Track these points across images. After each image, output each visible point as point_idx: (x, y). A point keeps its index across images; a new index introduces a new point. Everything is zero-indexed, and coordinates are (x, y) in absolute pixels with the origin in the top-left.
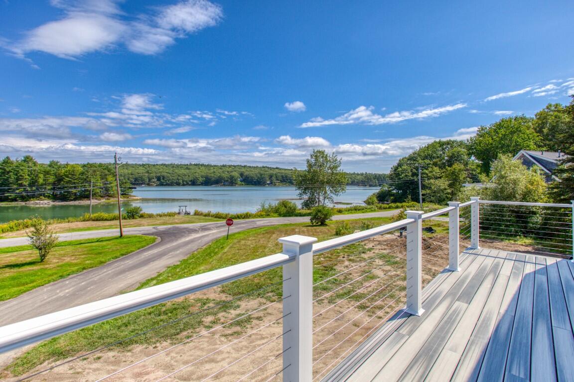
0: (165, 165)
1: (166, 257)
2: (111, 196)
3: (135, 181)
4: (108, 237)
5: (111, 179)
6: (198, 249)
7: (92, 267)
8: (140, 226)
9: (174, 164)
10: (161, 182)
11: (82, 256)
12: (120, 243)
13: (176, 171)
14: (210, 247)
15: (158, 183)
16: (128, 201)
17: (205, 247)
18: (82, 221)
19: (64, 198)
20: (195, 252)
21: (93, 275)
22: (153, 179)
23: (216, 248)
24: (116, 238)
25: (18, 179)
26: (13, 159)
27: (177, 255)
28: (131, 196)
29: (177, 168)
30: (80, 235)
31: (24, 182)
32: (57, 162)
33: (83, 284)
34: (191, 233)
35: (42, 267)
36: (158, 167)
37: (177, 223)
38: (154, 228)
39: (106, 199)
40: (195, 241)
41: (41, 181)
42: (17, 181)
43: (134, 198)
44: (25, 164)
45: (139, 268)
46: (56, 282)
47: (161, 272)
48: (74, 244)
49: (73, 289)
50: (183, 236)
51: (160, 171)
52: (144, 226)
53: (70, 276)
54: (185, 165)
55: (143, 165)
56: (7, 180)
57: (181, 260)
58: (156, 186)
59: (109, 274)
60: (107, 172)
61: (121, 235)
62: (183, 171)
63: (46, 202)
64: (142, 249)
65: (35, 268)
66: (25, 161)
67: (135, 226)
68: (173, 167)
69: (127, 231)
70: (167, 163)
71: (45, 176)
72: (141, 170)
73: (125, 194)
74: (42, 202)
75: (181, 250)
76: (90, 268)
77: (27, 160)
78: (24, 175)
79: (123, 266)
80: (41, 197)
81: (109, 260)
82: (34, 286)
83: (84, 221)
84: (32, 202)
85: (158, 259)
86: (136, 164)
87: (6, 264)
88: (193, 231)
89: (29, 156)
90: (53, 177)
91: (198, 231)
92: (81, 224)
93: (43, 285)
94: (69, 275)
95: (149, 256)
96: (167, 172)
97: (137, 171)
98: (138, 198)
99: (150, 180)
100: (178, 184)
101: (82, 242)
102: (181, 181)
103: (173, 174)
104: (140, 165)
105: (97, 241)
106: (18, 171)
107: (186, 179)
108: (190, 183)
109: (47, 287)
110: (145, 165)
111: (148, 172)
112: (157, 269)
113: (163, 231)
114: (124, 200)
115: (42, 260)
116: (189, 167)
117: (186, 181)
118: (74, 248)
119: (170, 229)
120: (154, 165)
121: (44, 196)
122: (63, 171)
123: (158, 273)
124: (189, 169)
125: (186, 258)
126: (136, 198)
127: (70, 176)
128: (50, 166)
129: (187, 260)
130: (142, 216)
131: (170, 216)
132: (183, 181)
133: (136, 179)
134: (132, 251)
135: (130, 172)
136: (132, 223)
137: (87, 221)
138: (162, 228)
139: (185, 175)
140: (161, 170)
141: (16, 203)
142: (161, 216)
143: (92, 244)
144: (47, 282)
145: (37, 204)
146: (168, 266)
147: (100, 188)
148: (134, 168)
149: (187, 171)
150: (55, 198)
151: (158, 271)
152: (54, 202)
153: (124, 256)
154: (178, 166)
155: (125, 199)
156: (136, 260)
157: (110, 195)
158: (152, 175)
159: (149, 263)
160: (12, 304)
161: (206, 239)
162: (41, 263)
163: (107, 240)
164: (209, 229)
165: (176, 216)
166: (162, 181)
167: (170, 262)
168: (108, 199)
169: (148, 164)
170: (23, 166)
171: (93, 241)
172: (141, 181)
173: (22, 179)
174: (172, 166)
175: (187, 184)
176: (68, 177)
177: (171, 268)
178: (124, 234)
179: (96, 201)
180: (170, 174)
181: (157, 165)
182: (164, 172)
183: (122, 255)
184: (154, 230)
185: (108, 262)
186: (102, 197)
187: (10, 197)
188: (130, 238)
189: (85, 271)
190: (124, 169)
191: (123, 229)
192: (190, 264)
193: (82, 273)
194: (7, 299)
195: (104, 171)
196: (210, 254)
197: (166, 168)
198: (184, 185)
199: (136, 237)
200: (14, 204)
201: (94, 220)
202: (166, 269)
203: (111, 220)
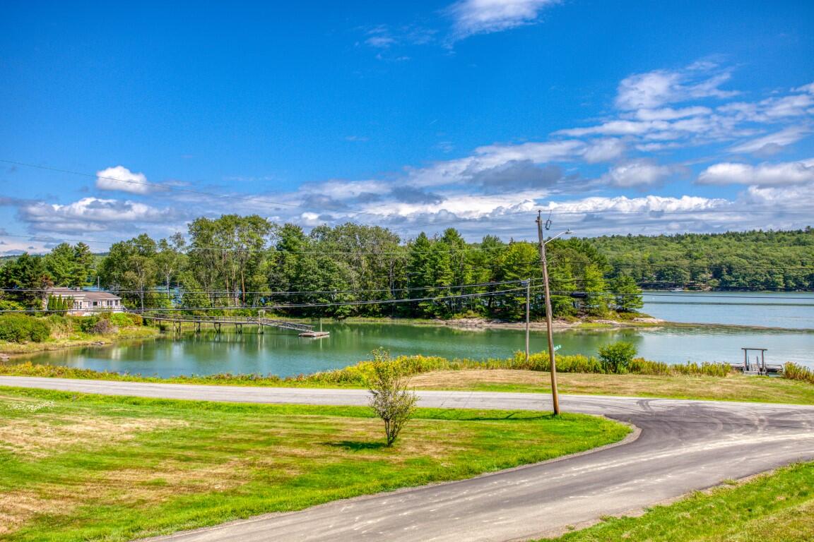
0: (734, 235)
1: (618, 488)
2: (593, 315)
3: (658, 279)
4: (530, 412)
5: (595, 273)
6: (721, 483)
7: (448, 479)
8: (615, 393)
9: (761, 232)
10: (723, 280)
11: (458, 449)
12: (547, 431)
13: (766, 250)
14: (765, 485)
15: (716, 282)
16: (632, 328)
17: (747, 480)
18: (510, 368)
19: (505, 316)
20: (709, 492)
21: (439, 497)
22: (704, 272)
23: (779, 492)
24: (545, 417)
25: (436, 276)
26: (430, 236)
27: (650, 490)
28: (638, 315)
29: (769, 242)
30: (483, 400)
31: (444, 281)
32: (496, 239)
33: (405, 514)
34: (729, 431)
35: (385, 457)
36: (716, 241)
37: (714, 397)
38: (641, 403)
39: (583, 321)
40: (731, 457)
41: (469, 278)
42: (435, 280)
43: (646, 320)
44: (445, 245)
45: (533, 503)
46: (370, 497)
47: (579, 529)
48: (465, 417)
49: (380, 522)
50: (701, 436)
51: (720, 251)
52: (625, 394)
53: (399, 491)
54: (792, 233)
55: (679, 239)
56: (421, 277)
57: (651, 507)
58: (711, 290)
59: (469, 502)
60: (585, 258)
61: (556, 412)
62: (787, 251)
63: (476, 321)
64: (576, 455)
65: (373, 456)
66: (445, 240)
67: (605, 393)
68: (757, 240)
69: (571, 402)
70: (739, 231)
71: (475, 266)
72: (674, 251)
73: (626, 311)
74: (470, 321)
75: (669, 476)
76: (444, 479)
77: (450, 237)
78: (444, 267)
79: (505, 490)
80: (469, 312)
81: (489, 468)
82: (334, 496)
83: (514, 367)
84: (456, 321)
85: (594, 489)
86: (662, 237)
87: (345, 440)
88: (740, 426)
89: (453, 230)
90: (488, 270)
91: (756, 428)
92: (501, 375)
93: (347, 498)
94: (399, 486)
95: (579, 477)
96: (737, 255)
97: (663, 253)
98: (655, 321)
99: (694, 276)
100: (771, 287)
101: (480, 415)
102: (779, 279)
103: (756, 259)
104: (671, 239)
105: (507, 418)
106: (436, 260)
107: (794, 270)
108: (807, 284)
109: (349, 504)
110: (683, 238)
111: (689, 255)
112: (573, 518)
113: (658, 414)
114: (622, 326)
115: (390, 444)
116: (804, 238)
117: (795, 279)
118: (457, 426)
119: (678, 410)
120: (706, 238)
121: (474, 310)
122: (504, 258)
123: (571, 529)
124: (804, 244)
125: (666, 504)
126: (650, 320)
127: (515, 268)
128: (483, 247)
129: (670, 510)
130: (635, 369)
131: (710, 373)
132: (785, 279)
133: (661, 275)
134: (548, 457)
135: (647, 256)
136: (601, 384)
137: (520, 368)
138: (659, 404)
139: (792, 262)
140: (725, 248)
141: (434, 321)
142: (684, 371)
143: (495, 423)
144: (357, 492)
145: (463, 326)
146: (607, 515)
147: (572, 296)
148: (656, 247)
149: (799, 249)
150: (491, 314)
151: (571, 523)
152: (489, 322)
153: (528, 465)
154: (770, 236)
155: (625, 323)
156: (546, 480)
157: (592, 311)
158: (699, 262)
159: (568, 495)
160: (283, 522)
161: (768, 457)
162: (388, 449)
163: (526, 419)
164: (794, 426)
165: (729, 375)
166: (727, 277)
167: (618, 506)
168: (587, 321)
169: (691, 236)
170: (442, 249)
171: (499, 416)
172: (675, 278)
173: (442, 275)
174: (754, 237)
175: (800, 287)
176: (512, 270)
177: (609, 524)
178: (561, 408)
179: (563, 324)
180: (746, 258)
181: (714, 235)
182: (732, 255)
183: (523, 461)
184: (640, 409)
185: (487, 474)
186: (575, 315)
187: (425, 310)
188: (573, 420)
189: (431, 484)
190: (633, 249)
191: (560, 397)
192: (672, 523)
193: (423, 487)
194: (286, 511)
195: (579, 256)
196: (750, 507)
197: (737, 243)
198: (787, 289)
199: (586, 420)
200: (430, 323)
201: (532, 369)
202: (599, 521)
203: (565, 371)
